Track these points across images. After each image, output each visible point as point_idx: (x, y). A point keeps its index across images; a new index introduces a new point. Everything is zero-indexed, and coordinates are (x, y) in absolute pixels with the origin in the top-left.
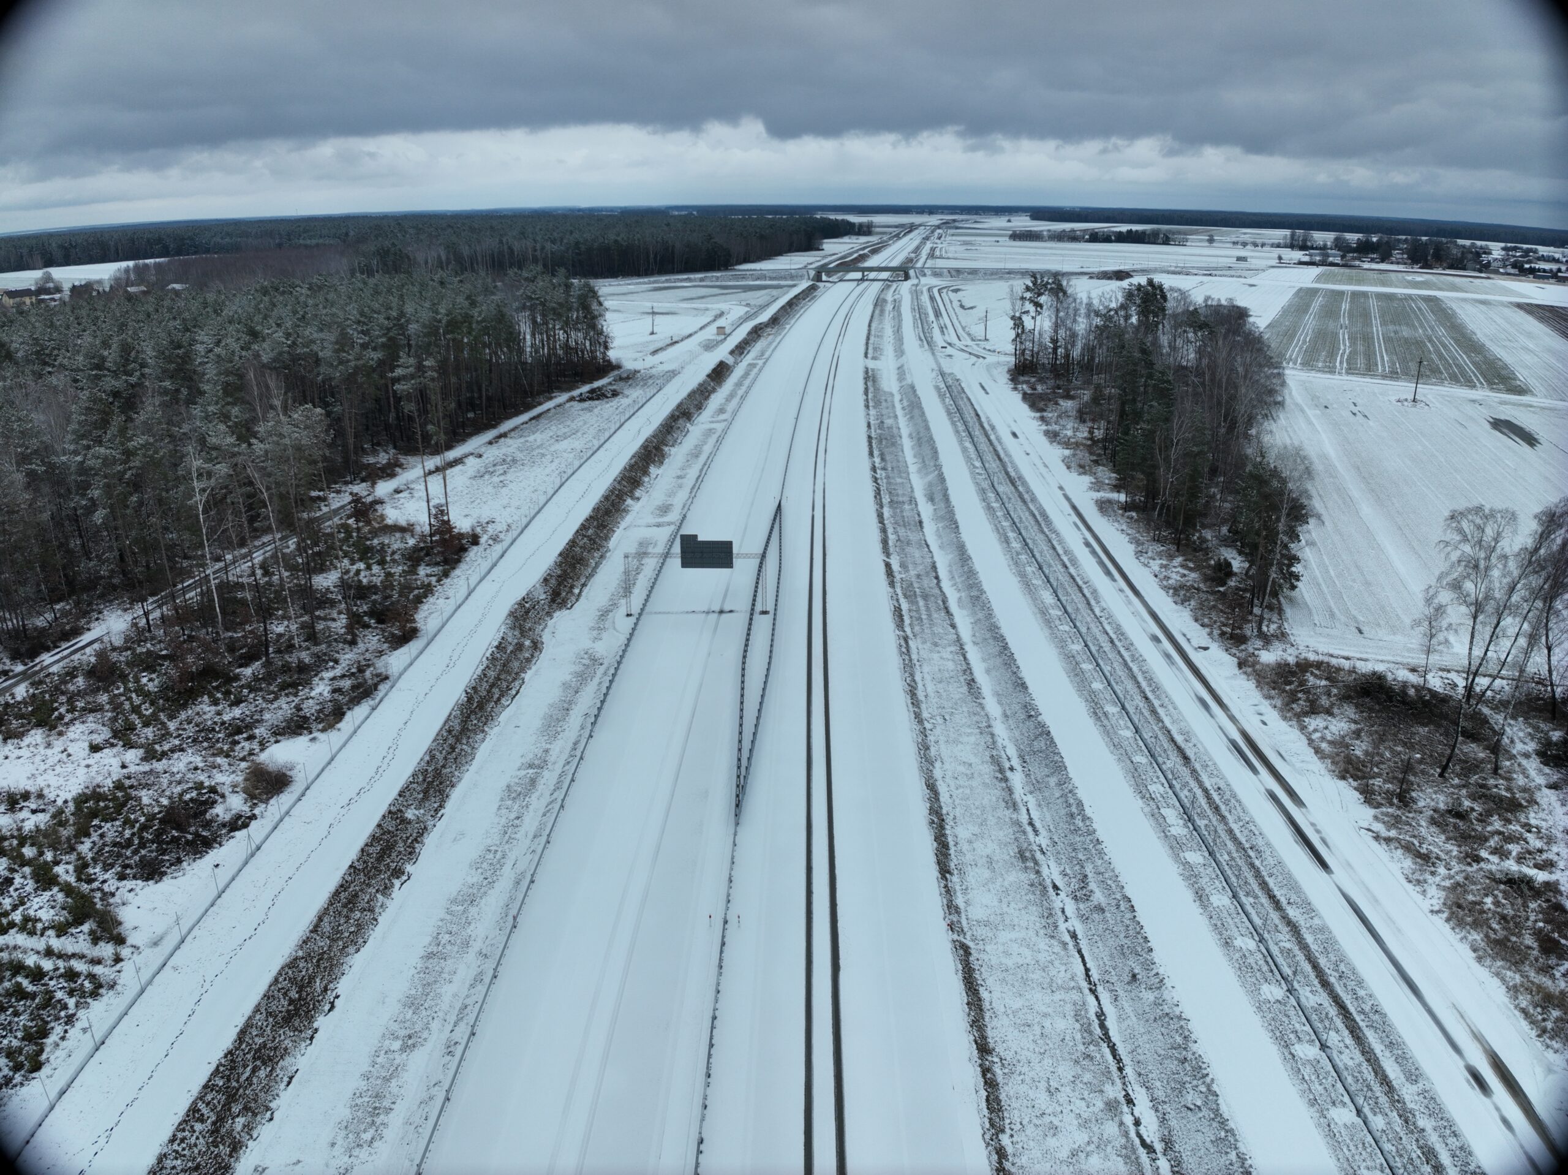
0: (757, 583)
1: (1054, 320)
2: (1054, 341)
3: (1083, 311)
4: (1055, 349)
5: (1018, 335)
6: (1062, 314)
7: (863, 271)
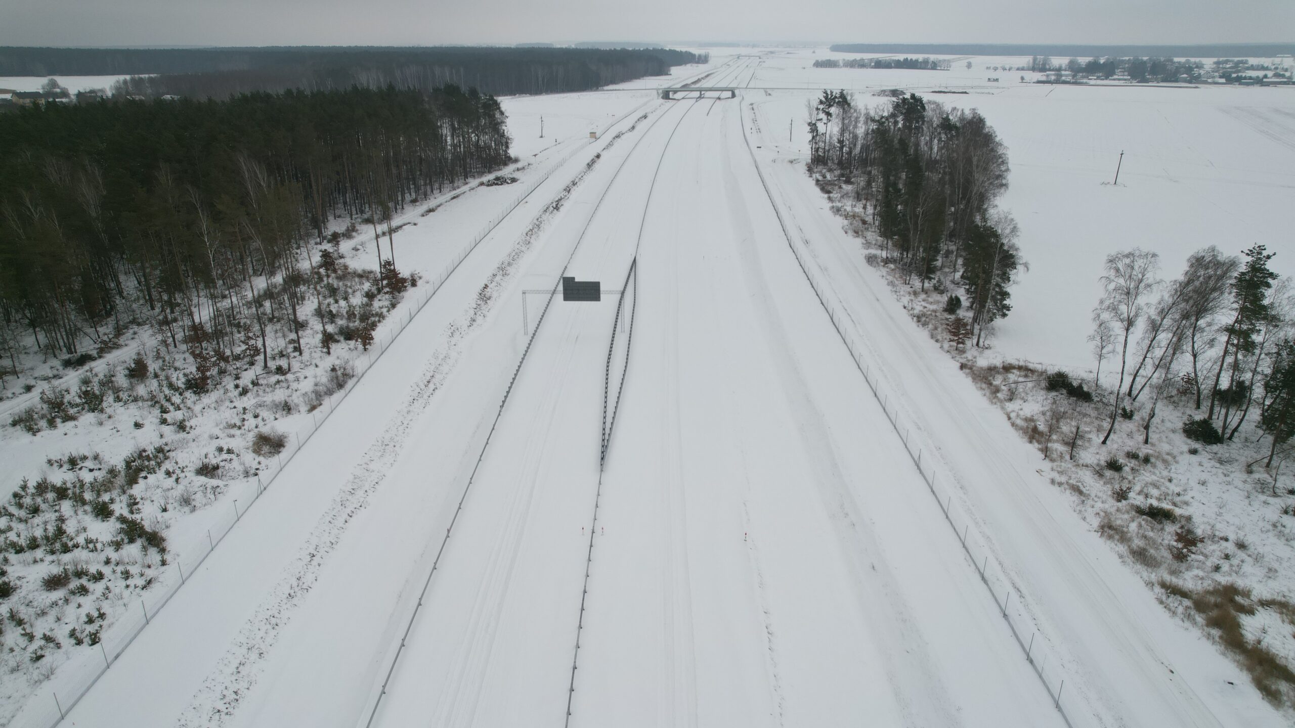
0: (618, 313)
1: (840, 126)
2: (841, 142)
3: (862, 119)
4: (841, 148)
5: (813, 138)
6: (846, 122)
7: (700, 91)
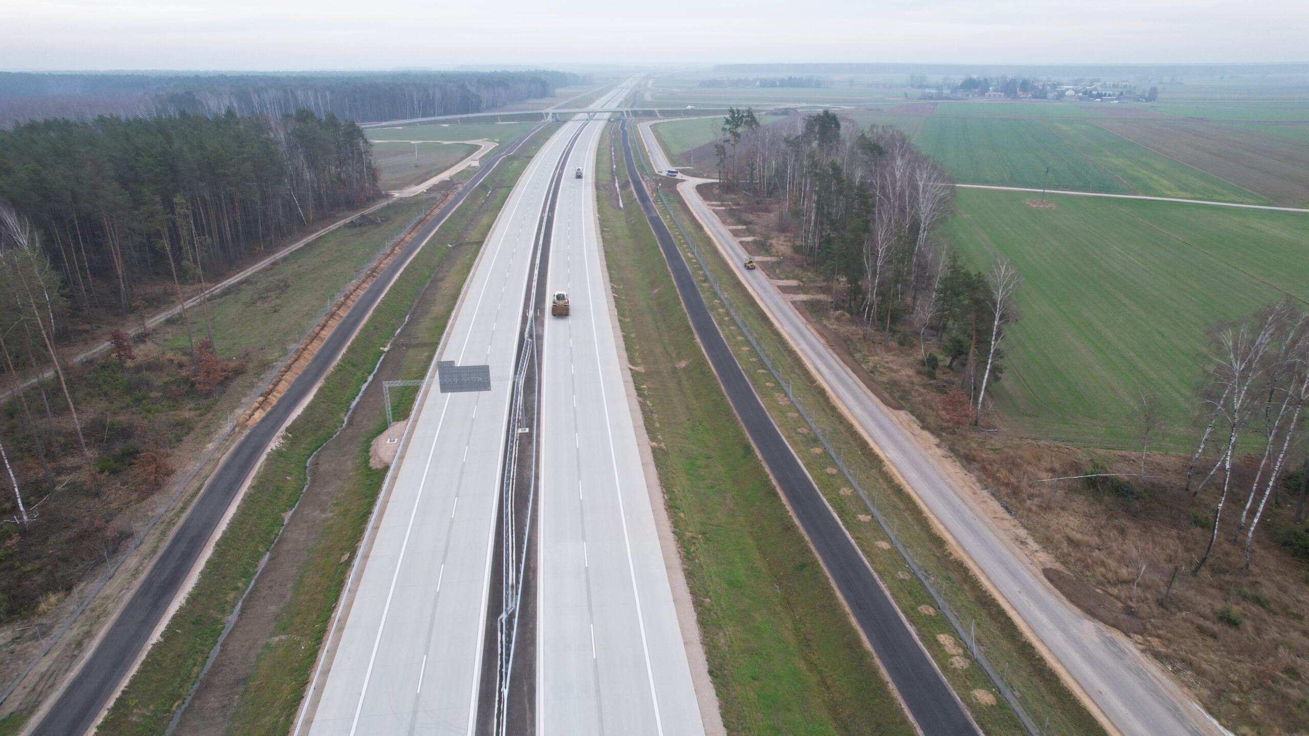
1: (749, 147)
5: (721, 161)
7: (589, 113)
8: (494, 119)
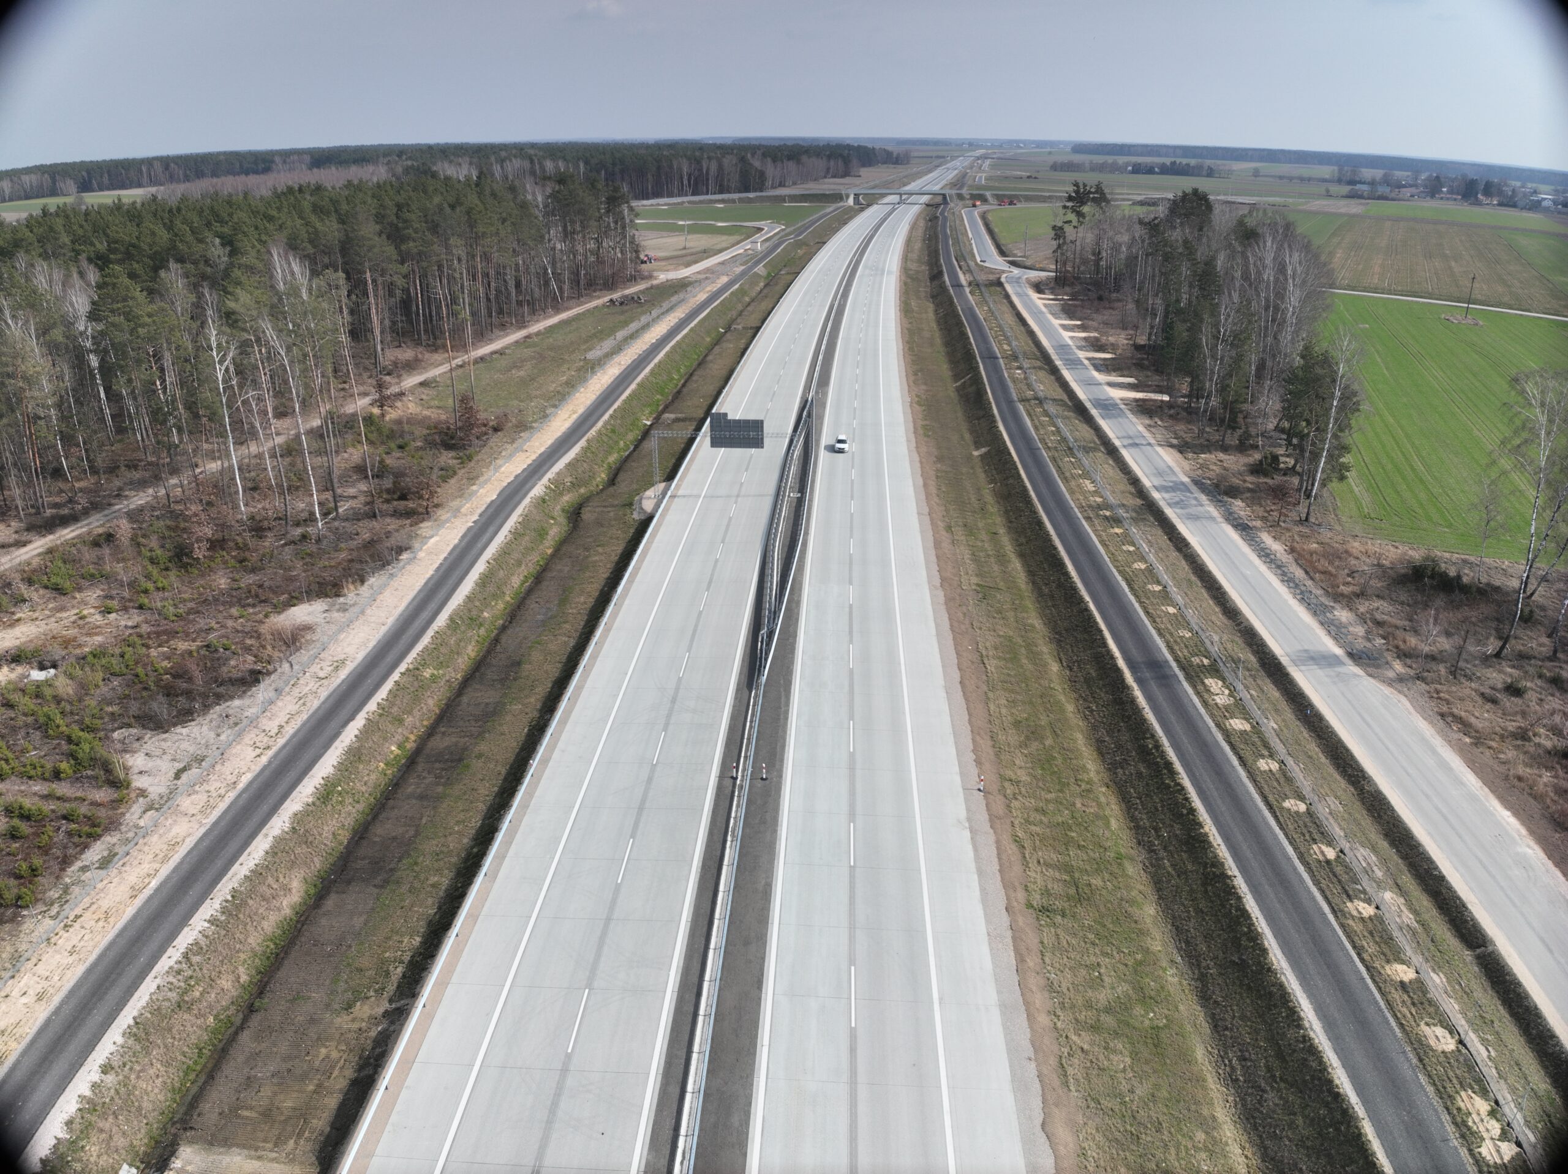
1: (1096, 231)
2: (1096, 253)
4: (1097, 262)
5: (1059, 246)
7: (901, 195)
8: (782, 199)
